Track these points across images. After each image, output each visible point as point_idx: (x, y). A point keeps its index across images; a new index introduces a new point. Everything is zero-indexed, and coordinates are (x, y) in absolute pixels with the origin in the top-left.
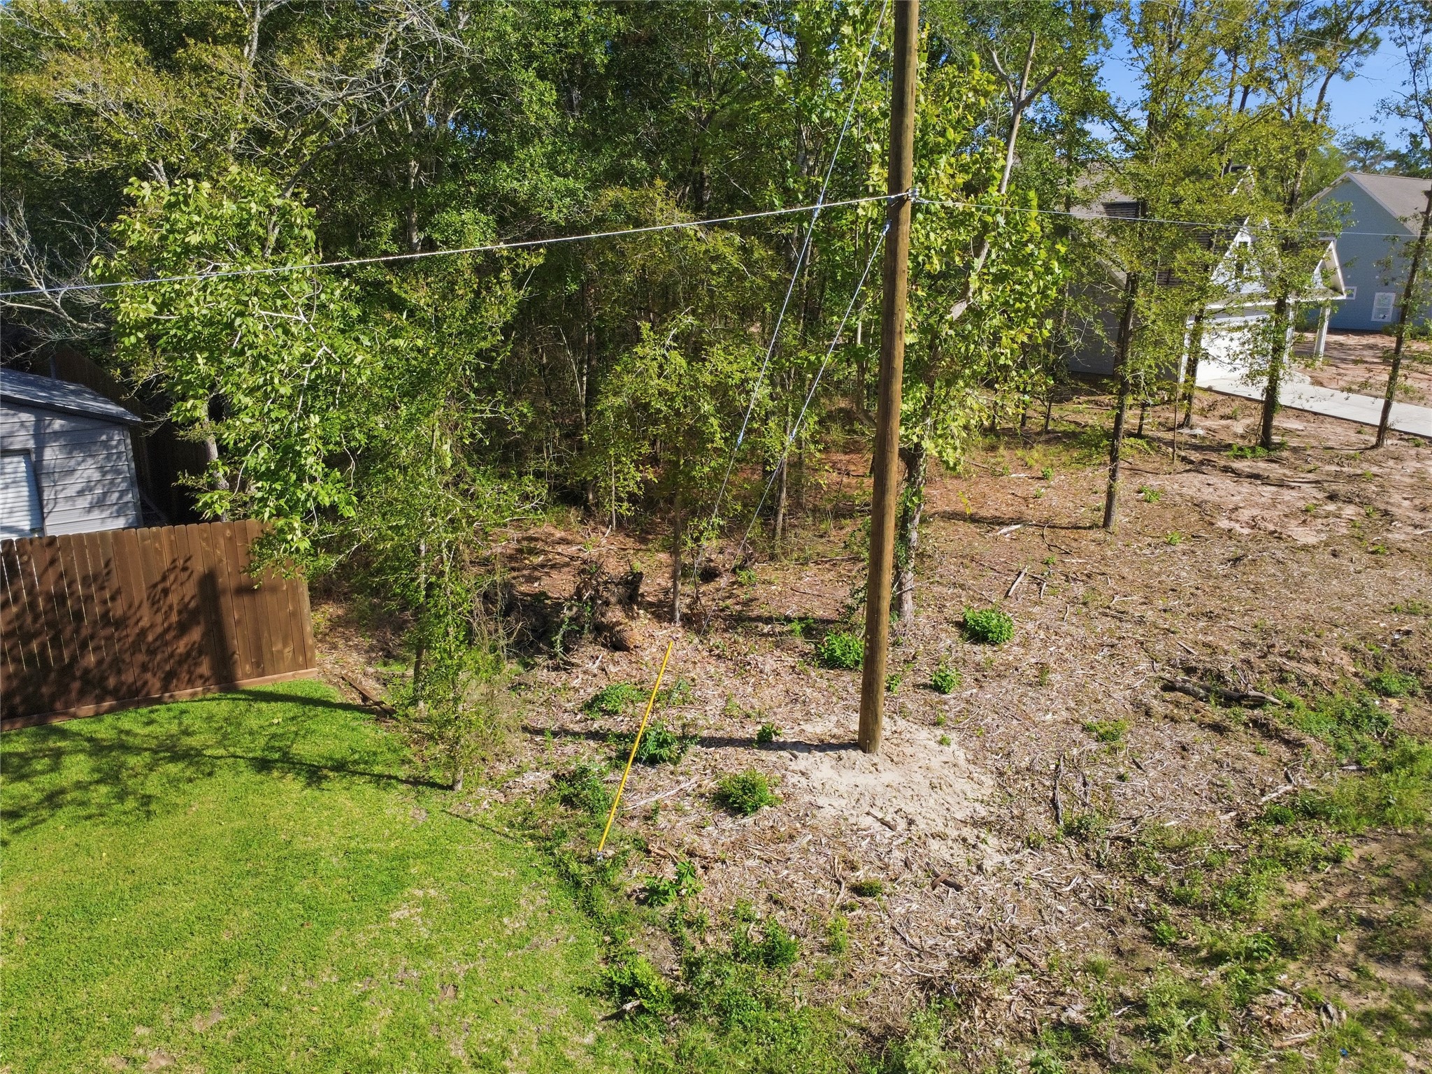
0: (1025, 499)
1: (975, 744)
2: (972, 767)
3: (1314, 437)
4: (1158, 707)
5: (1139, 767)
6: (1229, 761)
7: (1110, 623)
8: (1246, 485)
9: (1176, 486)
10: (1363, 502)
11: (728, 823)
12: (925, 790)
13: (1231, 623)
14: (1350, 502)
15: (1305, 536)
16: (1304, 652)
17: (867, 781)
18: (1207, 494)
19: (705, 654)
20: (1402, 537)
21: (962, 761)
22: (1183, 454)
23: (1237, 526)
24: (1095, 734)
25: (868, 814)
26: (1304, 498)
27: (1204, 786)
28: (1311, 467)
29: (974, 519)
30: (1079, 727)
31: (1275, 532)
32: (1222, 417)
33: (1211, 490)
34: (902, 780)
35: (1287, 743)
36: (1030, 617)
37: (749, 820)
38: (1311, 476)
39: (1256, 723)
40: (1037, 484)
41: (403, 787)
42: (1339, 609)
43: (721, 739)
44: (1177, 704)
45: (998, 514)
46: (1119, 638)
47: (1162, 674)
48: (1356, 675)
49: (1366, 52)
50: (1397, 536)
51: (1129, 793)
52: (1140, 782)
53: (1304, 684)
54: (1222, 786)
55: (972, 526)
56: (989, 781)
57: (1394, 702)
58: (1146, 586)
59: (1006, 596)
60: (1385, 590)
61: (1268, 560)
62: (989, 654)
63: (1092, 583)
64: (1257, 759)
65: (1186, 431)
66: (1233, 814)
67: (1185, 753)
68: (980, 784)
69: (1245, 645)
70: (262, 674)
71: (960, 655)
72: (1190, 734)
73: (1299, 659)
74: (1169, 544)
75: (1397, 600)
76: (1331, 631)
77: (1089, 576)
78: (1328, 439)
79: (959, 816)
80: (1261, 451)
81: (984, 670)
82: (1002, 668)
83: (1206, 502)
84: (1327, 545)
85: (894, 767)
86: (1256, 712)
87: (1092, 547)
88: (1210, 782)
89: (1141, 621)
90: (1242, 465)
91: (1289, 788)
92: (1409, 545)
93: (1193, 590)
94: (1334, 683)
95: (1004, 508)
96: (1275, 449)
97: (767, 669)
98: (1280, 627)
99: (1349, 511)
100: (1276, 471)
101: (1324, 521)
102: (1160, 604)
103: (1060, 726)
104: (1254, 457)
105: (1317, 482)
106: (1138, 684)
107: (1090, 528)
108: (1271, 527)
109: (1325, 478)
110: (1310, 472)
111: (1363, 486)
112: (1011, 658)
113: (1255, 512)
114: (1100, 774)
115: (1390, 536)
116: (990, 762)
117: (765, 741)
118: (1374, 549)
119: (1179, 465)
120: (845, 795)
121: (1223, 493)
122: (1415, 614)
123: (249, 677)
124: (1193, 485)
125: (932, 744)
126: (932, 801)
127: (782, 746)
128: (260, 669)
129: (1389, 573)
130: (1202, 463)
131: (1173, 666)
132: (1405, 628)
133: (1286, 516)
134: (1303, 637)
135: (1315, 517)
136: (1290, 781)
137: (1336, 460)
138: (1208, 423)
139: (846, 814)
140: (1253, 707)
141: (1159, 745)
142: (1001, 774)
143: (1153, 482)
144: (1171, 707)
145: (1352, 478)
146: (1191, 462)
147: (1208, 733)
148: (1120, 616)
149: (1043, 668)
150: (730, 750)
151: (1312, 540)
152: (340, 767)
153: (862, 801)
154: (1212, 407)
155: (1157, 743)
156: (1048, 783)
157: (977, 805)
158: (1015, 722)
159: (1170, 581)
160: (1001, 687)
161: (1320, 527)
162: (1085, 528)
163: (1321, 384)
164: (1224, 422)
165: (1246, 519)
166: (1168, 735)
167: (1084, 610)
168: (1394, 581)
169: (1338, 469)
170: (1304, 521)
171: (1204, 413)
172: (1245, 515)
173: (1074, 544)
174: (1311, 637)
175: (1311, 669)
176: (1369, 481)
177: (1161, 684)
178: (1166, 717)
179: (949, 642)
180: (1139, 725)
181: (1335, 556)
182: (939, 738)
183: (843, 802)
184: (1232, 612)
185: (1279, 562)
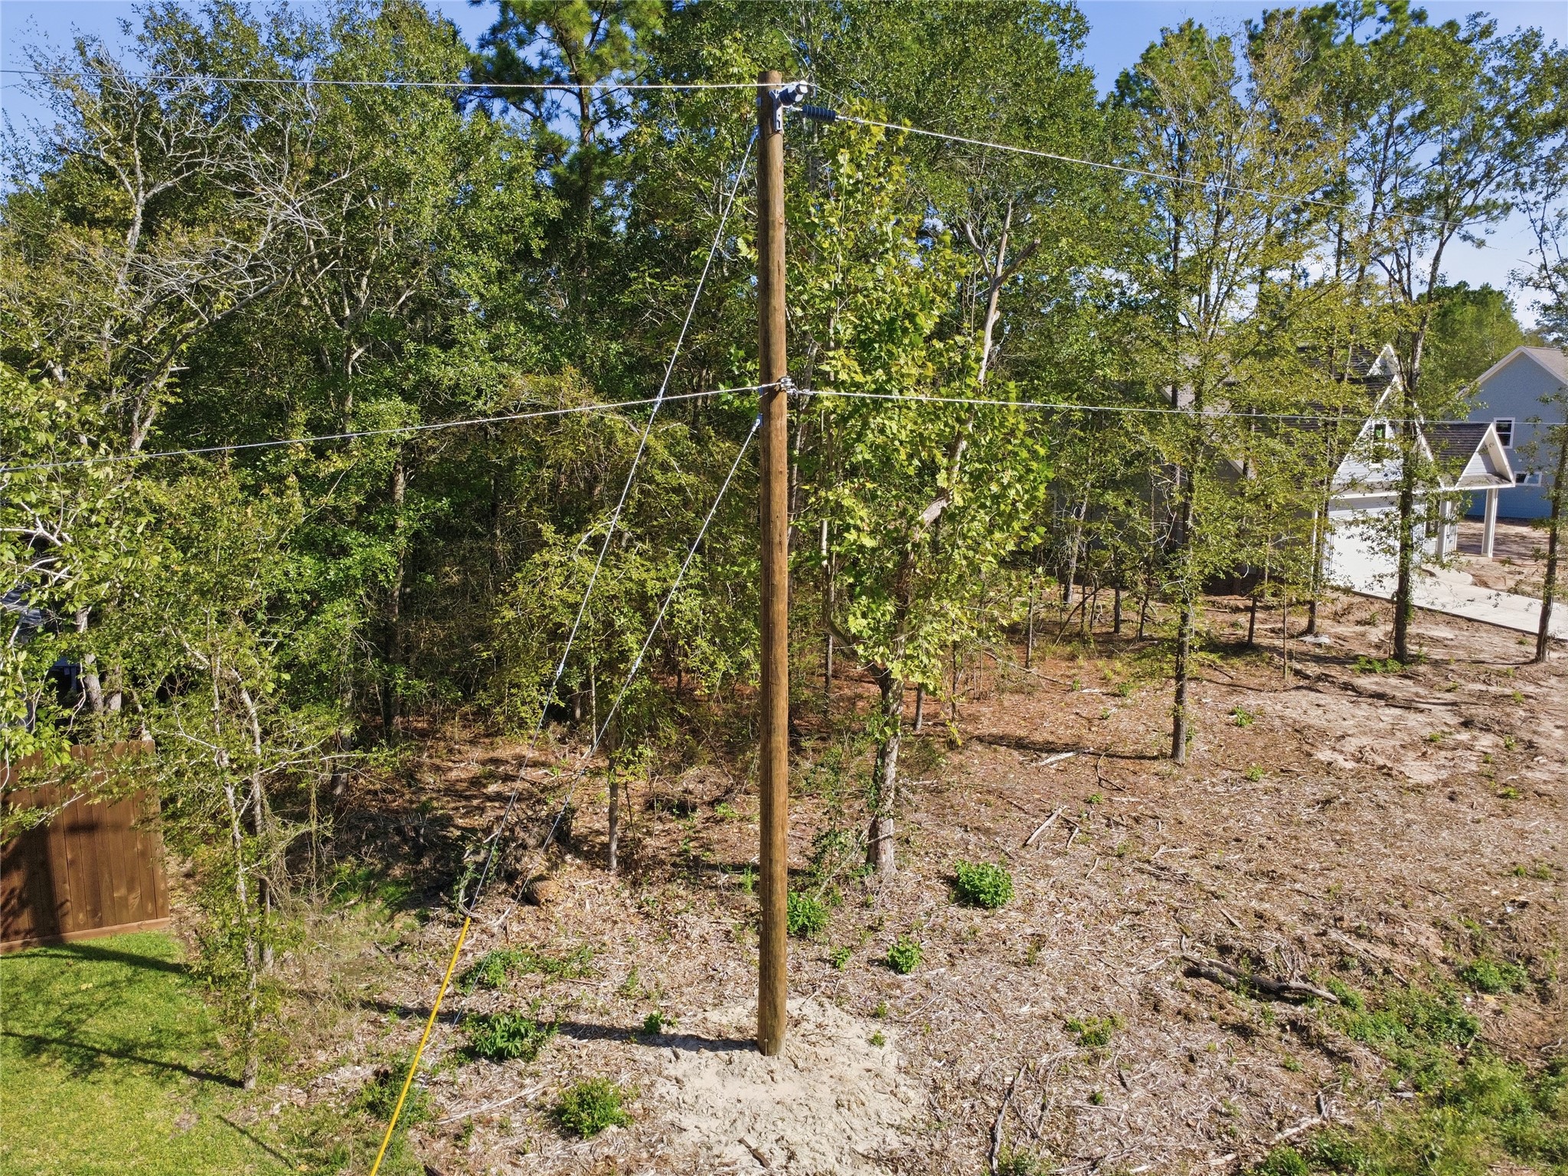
0: (1090, 721)
1: (915, 1045)
2: (901, 1079)
3: (1464, 648)
4: (1171, 999)
5: (1124, 1084)
6: (1244, 1078)
7: (1144, 882)
8: (1364, 706)
9: (1279, 707)
10: (1505, 729)
11: (556, 1147)
12: (827, 1108)
13: (1298, 886)
14: (1487, 729)
15: (1420, 772)
16: (1381, 929)
17: (756, 1094)
18: (1315, 718)
19: (633, 910)
20: (1545, 777)
21: (890, 1072)
22: (1299, 666)
23: (1340, 758)
24: (1079, 1034)
25: (740, 1141)
26: (1431, 724)
27: (1203, 1115)
28: (1451, 684)
29: (1020, 744)
30: (1060, 1024)
31: (1384, 766)
32: (1358, 623)
33: (1320, 712)
34: (802, 1094)
35: (1330, 1054)
36: (1046, 872)
37: (582, 1147)
38: (1449, 697)
39: (1296, 1027)
40: (1111, 702)
41: (185, 1081)
42: (1444, 869)
43: (600, 1028)
44: (1197, 995)
45: (1051, 738)
46: (1149, 903)
47: (1189, 954)
48: (1444, 960)
49: (1497, 217)
50: (1538, 775)
51: (1098, 1120)
52: (1118, 1105)
53: (1369, 972)
54: (1228, 1115)
55: (1015, 753)
56: (918, 1097)
57: (1490, 1000)
58: (1206, 835)
59: (1025, 845)
60: (1508, 845)
61: (1366, 803)
62: (977, 920)
63: (1139, 829)
64: (1284, 1077)
65: (1309, 639)
66: (1230, 1157)
67: (1191, 1065)
68: (906, 1102)
69: (1308, 917)
70: (100, 925)
71: (940, 920)
72: (1206, 1037)
73: (1371, 938)
74: (1248, 779)
75: (1523, 860)
76: (1424, 899)
77: (1137, 820)
78: (1481, 651)
79: (860, 1149)
80: (1395, 665)
81: (964, 941)
82: (987, 940)
83: (1309, 727)
84: (1446, 784)
85: (796, 1076)
86: (1299, 1009)
87: (1153, 782)
88: (1214, 1110)
89: (1184, 880)
90: (1365, 682)
91: (1317, 1121)
92: (1550, 787)
93: (1264, 841)
94: (1412, 971)
95: (1061, 731)
96: (1410, 663)
97: (695, 934)
98: (1358, 893)
99: (1486, 741)
100: (1405, 689)
101: (1449, 754)
102: (1214, 858)
103: (1036, 1022)
104: (1386, 673)
105: (1454, 704)
106: (1153, 967)
107: (1155, 758)
108: (1380, 761)
109: (1466, 699)
110: (1449, 691)
111: (1508, 710)
112: (1003, 926)
113: (1365, 741)
114: (1070, 1092)
115: (1529, 774)
116: (927, 1072)
117: (649, 1034)
118: (1504, 791)
119: (1291, 680)
120: (720, 1114)
121: (1330, 716)
122: (1543, 879)
123: (78, 927)
124: (1300, 706)
125: (862, 1045)
126: (831, 1125)
127: (670, 1041)
128: (97, 919)
129: (1517, 823)
130: (1319, 678)
131: (1206, 943)
132: (1522, 898)
133: (1403, 747)
134: (1382, 907)
135: (1440, 748)
136: (1320, 1111)
137: (1482, 677)
138: (1341, 630)
139: (713, 1138)
140: (1296, 1003)
141: (1160, 1053)
142: (936, 1089)
143: (1252, 701)
144: (1188, 998)
145: (1498, 700)
146: (1307, 677)
147: (1231, 1037)
148: (1160, 872)
149: (1039, 941)
150: (603, 1044)
151: (1428, 778)
152: (126, 1051)
153: (739, 1123)
154: (1347, 611)
155: (1159, 1050)
156: (993, 1104)
157: (891, 1132)
158: (980, 1014)
159: (1236, 826)
160: (977, 966)
161: (1443, 761)
162: (1150, 758)
163: (1486, 585)
164: (1359, 629)
165: (1352, 749)
166: (1175, 1038)
167: (1118, 864)
168: (1522, 834)
169: (1484, 687)
170: (1424, 754)
171: (1337, 617)
172: (1351, 745)
173: (1132, 779)
174: (1396, 909)
175: (1383, 952)
176: (1517, 704)
177: (1184, 966)
178: (1179, 1013)
179: (932, 903)
180: (1141, 1023)
181: (1452, 799)
182: (871, 1037)
183: (714, 1123)
184: (1305, 871)
185: (1378, 806)
